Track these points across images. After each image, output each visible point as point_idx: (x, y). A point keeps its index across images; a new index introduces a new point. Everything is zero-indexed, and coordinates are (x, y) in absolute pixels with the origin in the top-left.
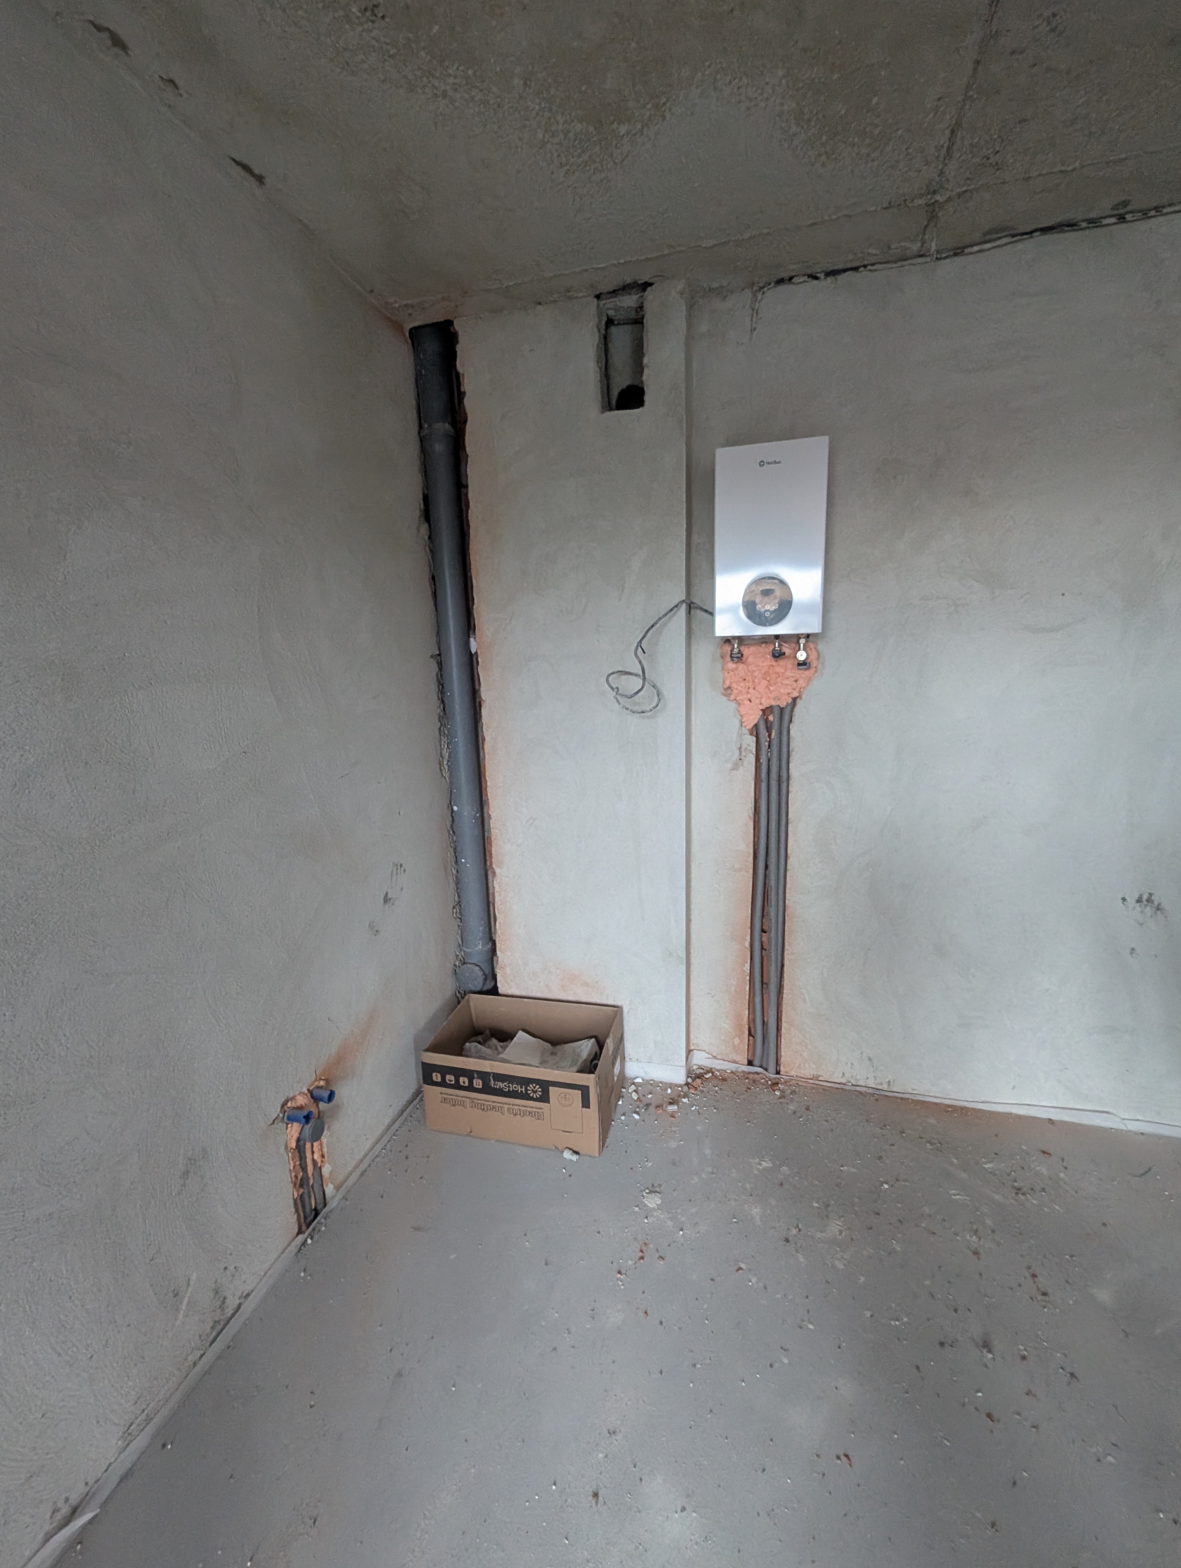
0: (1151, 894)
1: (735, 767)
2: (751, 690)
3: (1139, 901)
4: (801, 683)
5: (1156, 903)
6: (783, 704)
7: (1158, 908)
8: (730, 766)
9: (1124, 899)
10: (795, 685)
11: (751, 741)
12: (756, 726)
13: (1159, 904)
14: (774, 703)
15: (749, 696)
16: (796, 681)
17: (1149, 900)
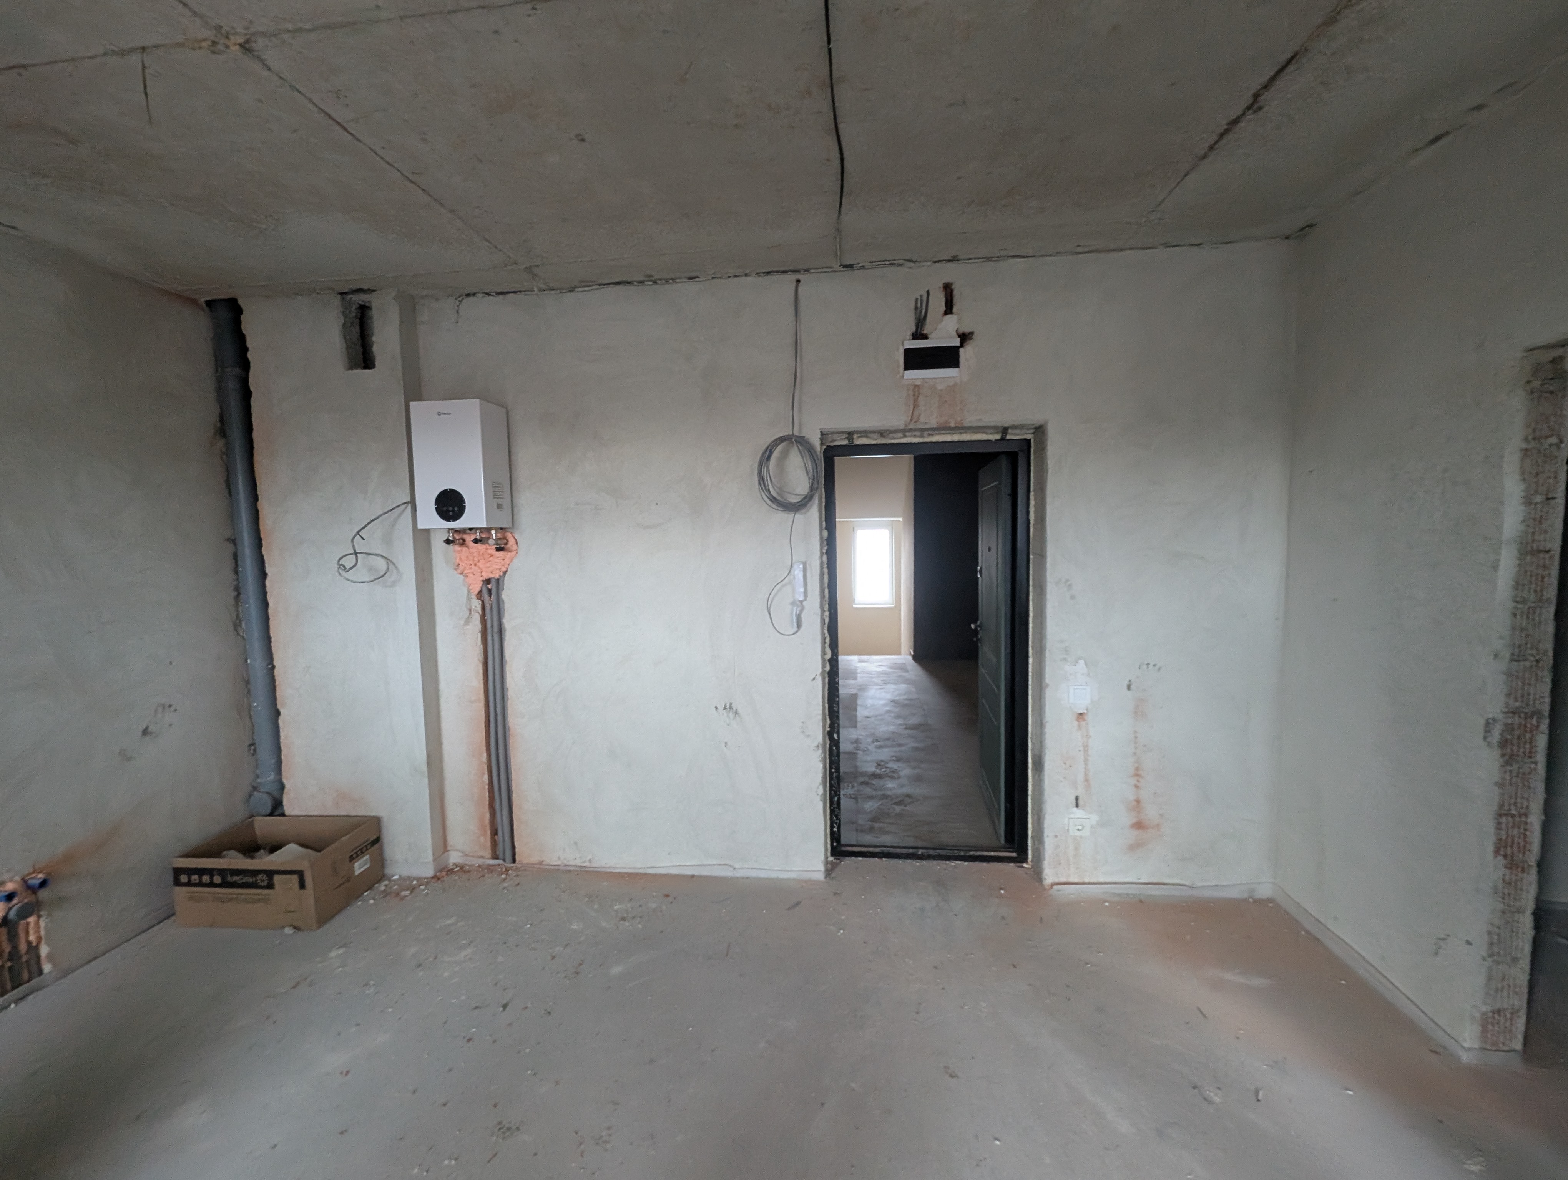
0: (731, 704)
1: (467, 621)
2: (473, 566)
3: (725, 708)
4: (507, 561)
5: (735, 709)
6: (497, 576)
7: (736, 713)
8: (462, 622)
9: (716, 708)
10: (503, 562)
11: (477, 604)
12: (480, 592)
13: (736, 710)
14: (491, 576)
15: (472, 571)
16: (503, 560)
17: (731, 708)
